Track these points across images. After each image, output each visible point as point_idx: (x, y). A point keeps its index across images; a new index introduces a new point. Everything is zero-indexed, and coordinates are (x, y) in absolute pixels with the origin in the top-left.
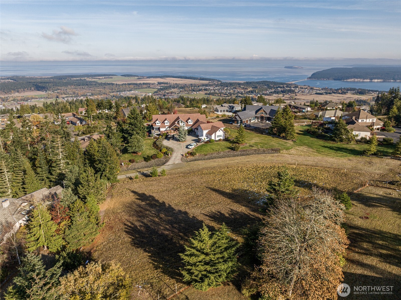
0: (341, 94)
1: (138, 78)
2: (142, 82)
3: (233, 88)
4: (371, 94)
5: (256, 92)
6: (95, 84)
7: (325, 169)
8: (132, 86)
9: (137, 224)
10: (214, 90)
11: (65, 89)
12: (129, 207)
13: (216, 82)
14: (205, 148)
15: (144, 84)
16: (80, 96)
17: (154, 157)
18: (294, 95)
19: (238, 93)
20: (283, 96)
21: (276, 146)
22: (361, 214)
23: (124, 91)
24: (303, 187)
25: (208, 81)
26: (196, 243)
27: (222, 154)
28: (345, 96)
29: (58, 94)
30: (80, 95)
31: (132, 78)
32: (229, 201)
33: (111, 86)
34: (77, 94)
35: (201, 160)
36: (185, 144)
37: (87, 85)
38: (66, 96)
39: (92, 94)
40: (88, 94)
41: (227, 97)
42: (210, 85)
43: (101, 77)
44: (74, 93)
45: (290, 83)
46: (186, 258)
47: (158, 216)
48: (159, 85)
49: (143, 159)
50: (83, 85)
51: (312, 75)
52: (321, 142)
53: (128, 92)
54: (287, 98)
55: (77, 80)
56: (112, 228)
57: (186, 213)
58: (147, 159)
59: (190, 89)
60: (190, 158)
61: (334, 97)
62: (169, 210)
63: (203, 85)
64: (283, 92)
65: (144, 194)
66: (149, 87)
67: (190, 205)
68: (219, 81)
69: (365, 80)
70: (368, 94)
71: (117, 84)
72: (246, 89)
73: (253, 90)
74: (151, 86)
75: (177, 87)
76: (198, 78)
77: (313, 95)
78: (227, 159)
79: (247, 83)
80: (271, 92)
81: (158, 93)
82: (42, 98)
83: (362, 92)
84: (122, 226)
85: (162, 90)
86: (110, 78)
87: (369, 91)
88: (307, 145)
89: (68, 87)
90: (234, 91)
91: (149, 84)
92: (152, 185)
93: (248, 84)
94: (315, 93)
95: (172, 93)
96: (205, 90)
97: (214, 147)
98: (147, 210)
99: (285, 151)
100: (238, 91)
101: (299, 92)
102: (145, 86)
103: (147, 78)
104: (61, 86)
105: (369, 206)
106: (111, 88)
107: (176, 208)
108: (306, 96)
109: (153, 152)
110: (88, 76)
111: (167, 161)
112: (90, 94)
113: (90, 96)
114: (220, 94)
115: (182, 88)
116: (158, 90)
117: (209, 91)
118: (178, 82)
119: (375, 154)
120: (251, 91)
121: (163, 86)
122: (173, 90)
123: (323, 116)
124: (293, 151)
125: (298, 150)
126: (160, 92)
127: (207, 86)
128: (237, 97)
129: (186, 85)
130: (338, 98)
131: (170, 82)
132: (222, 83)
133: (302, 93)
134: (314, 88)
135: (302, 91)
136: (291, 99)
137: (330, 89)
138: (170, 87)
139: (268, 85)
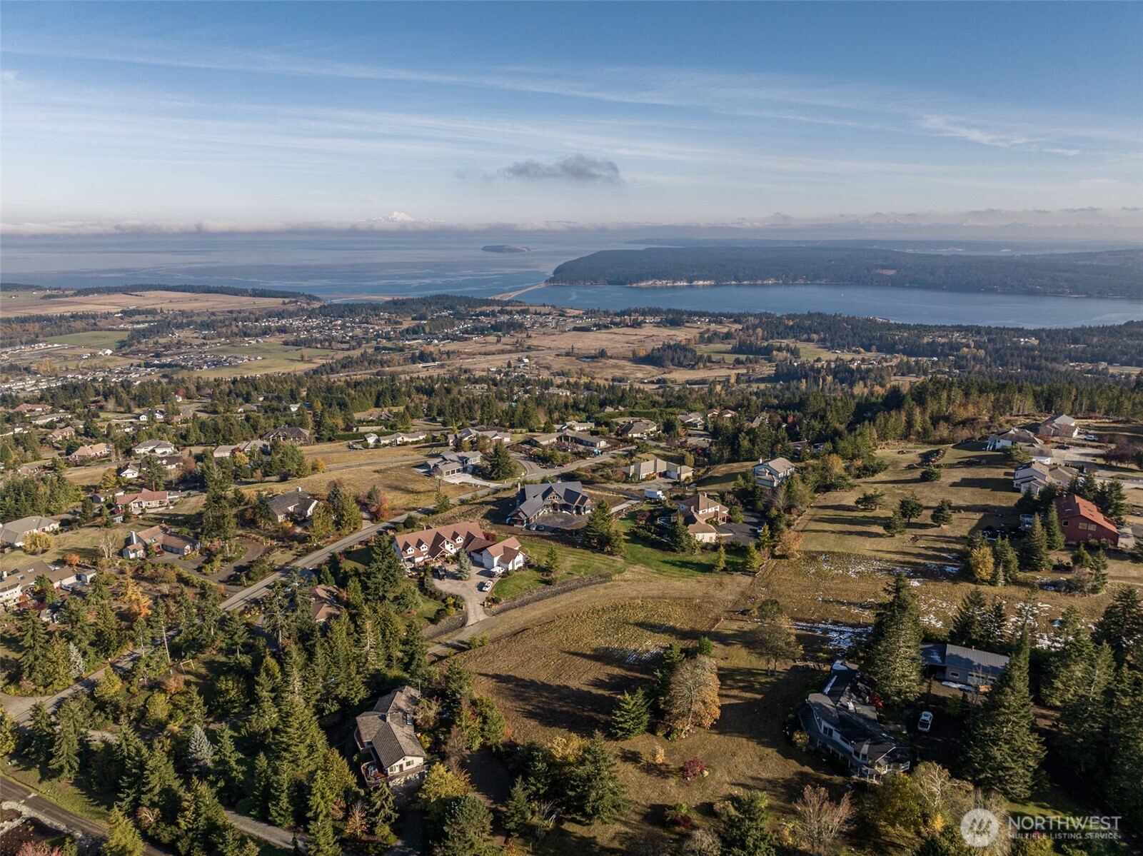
0: (631, 326)
1: (42, 293)
2: (63, 310)
3: (361, 322)
4: (695, 325)
5: (424, 332)
7: (676, 600)
8: (34, 327)
9: (530, 708)
10: (308, 331)
12: (498, 693)
13: (303, 299)
14: (507, 587)
15: (74, 317)
17: (440, 614)
18: (525, 335)
19: (378, 336)
20: (498, 341)
21: (604, 569)
22: (722, 655)
23: (12, 345)
24: (663, 633)
25: (280, 300)
27: (535, 593)
28: (642, 332)
31: (23, 296)
32: (598, 664)
35: (513, 608)
36: (473, 584)
41: (348, 349)
42: (291, 315)
45: (507, 297)
47: (542, 696)
48: (127, 319)
49: (427, 621)
51: (556, 272)
52: (658, 555)
53: (26, 349)
54: (509, 347)
57: (566, 687)
58: (432, 620)
59: (236, 330)
60: (496, 607)
61: (618, 337)
62: (545, 687)
63: (270, 315)
64: (496, 328)
65: (497, 675)
66: (95, 327)
67: (562, 677)
68: (311, 298)
69: (678, 284)
70: (688, 324)
72: (397, 323)
73: (418, 326)
74: (102, 323)
75: (188, 325)
76: (246, 291)
77: (569, 334)
78: (548, 601)
79: (395, 303)
80: (466, 331)
81: (134, 348)
83: (675, 319)
85: (144, 336)
87: (691, 314)
88: (644, 563)
90: (367, 332)
91: (93, 318)
93: (398, 306)
94: (572, 326)
95: (179, 344)
96: (282, 330)
97: (519, 583)
98: (524, 692)
99: (617, 577)
100: (378, 331)
101: (533, 325)
102: (79, 324)
103: (75, 295)
105: (727, 645)
107: (552, 684)
108: (553, 337)
109: (432, 606)
111: (466, 619)
114: (327, 344)
115: (204, 326)
116: (132, 338)
117: (292, 332)
118: (187, 307)
119: (725, 569)
120: (413, 328)
121: (143, 322)
122: (178, 335)
123: (637, 474)
124: (627, 575)
125: (634, 572)
126: (139, 342)
127: (283, 318)
128: (377, 349)
129: (213, 314)
130: (626, 340)
131: (163, 306)
132: (324, 307)
133: (542, 330)
134: (568, 311)
135: (541, 324)
136: (518, 348)
137: (605, 312)
138: (166, 324)
139: (452, 308)
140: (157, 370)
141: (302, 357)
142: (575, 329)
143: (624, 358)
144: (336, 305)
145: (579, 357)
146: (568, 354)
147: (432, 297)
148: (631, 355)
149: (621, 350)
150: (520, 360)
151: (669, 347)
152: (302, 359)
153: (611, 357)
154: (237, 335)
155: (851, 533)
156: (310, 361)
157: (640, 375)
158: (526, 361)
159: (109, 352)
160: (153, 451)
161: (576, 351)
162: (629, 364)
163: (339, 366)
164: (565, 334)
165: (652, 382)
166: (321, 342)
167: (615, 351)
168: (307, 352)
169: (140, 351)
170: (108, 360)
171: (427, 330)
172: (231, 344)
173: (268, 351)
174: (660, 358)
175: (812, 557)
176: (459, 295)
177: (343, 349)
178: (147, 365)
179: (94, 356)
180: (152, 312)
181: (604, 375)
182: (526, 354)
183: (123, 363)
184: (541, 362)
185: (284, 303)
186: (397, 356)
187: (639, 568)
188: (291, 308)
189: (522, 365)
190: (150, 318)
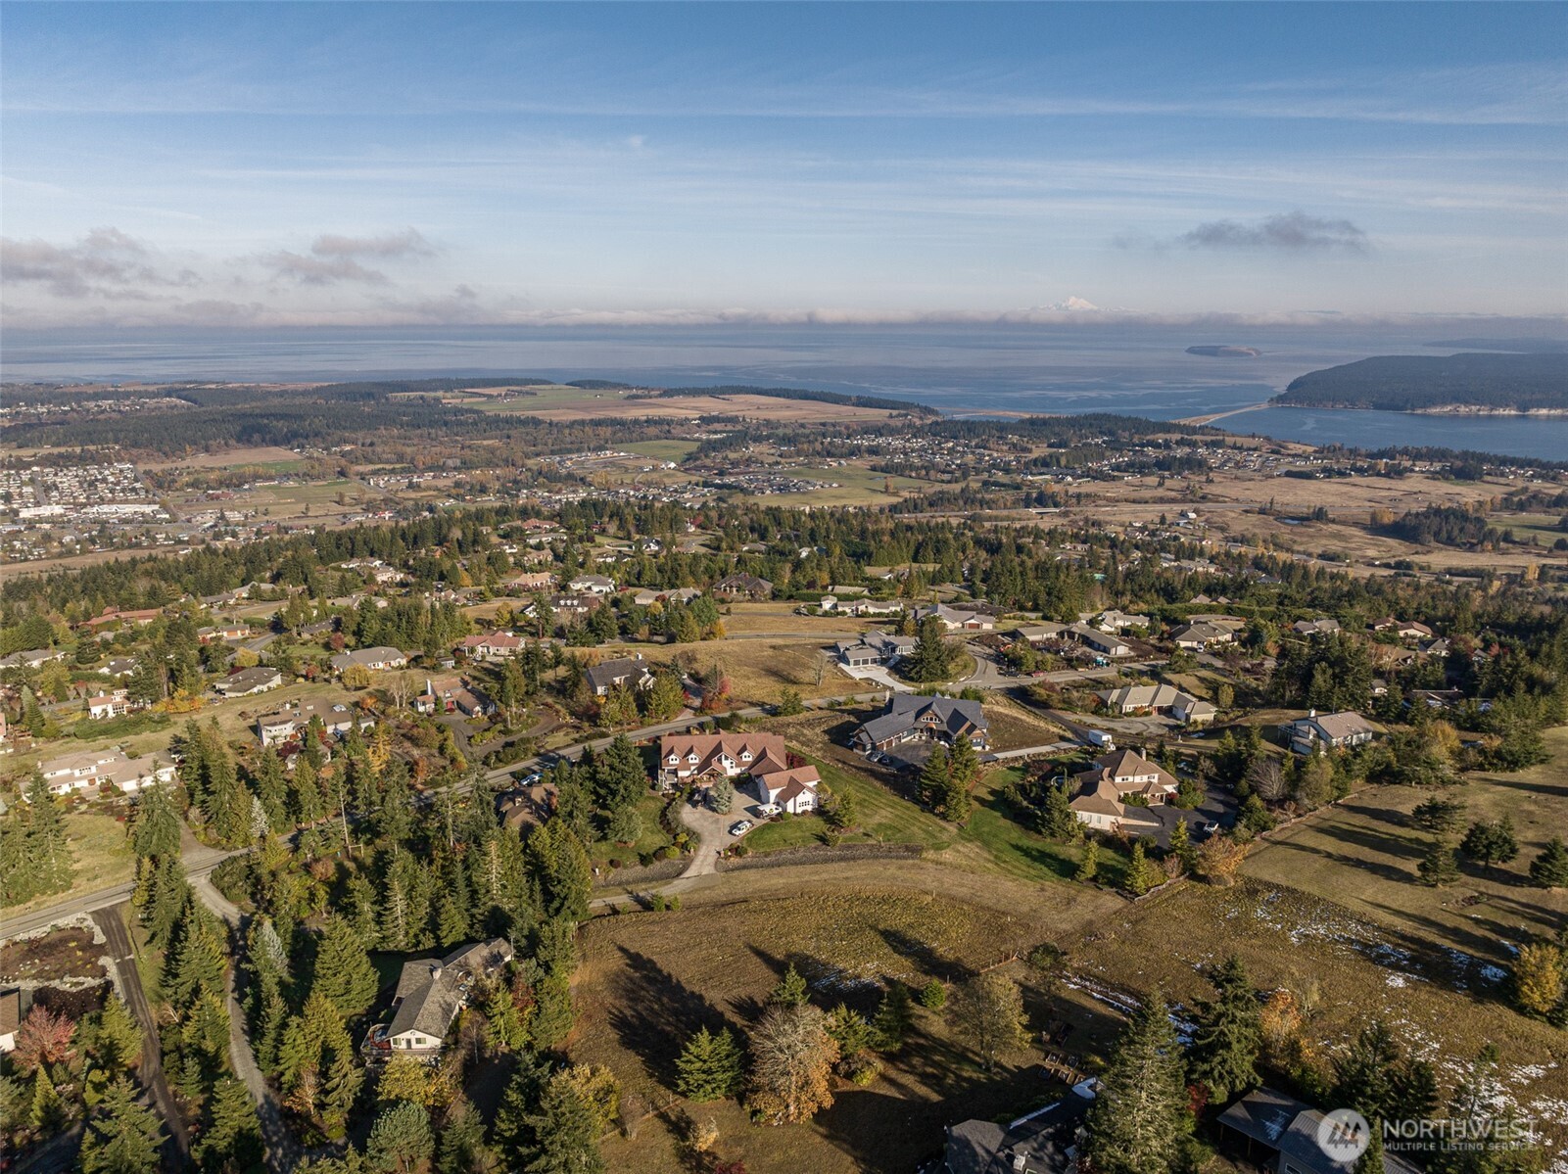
0: (1384, 476)
1: (627, 393)
2: (641, 413)
3: (977, 446)
4: (1502, 480)
5: (1058, 465)
6: (475, 423)
7: (979, 909)
8: (606, 432)
9: (628, 1012)
10: (906, 454)
11: (368, 441)
12: (613, 980)
13: (916, 412)
14: (768, 836)
15: (649, 421)
16: (423, 472)
17: (660, 853)
18: (1204, 478)
19: (994, 466)
20: (1161, 484)
21: (920, 839)
23: (579, 451)
24: (908, 955)
25: (887, 412)
26: (692, 1048)
27: (799, 855)
28: (1402, 485)
29: (343, 462)
30: (421, 466)
31: (608, 395)
33: (531, 429)
34: (412, 461)
35: (756, 867)
36: (727, 821)
37: (446, 424)
38: (371, 467)
39: (464, 463)
40: (450, 463)
41: (949, 482)
42: (893, 432)
43: (494, 391)
44: (401, 458)
45: (1200, 422)
46: (682, 1065)
47: (659, 1000)
48: (704, 427)
49: (637, 859)
50: (432, 424)
51: (1291, 387)
53: (592, 456)
54: (1173, 494)
55: (409, 403)
56: (590, 1017)
57: (701, 997)
58: (644, 860)
59: (818, 446)
60: (735, 861)
61: (1356, 491)
62: (676, 990)
63: (868, 430)
64: (1161, 465)
65: (638, 954)
66: (668, 435)
67: (710, 983)
68: (928, 411)
69: (1500, 412)
71: (551, 424)
72: (1025, 449)
73: (1051, 456)
74: (676, 431)
75: (768, 437)
76: (849, 398)
77: (1277, 481)
78: (809, 868)
79: (1032, 422)
80: (1117, 468)
81: (698, 463)
82: (288, 476)
83: (1465, 470)
84: (605, 1015)
85: (714, 449)
86: (527, 393)
87: (1503, 461)
88: (985, 842)
89: (378, 432)
90: (980, 460)
91: (669, 424)
92: (652, 935)
93: (1035, 427)
94: (1284, 469)
95: (749, 461)
96: (873, 451)
97: (789, 833)
98: (643, 988)
99: (930, 854)
100: (995, 460)
101: (1224, 464)
102: (652, 431)
103: (660, 396)
104: (355, 430)
106: (529, 438)
107: (688, 988)
108: (1250, 484)
109: (657, 840)
110: (448, 384)
111: (685, 868)
112: (458, 462)
113: (455, 469)
114: (923, 472)
115: (787, 440)
116: (700, 449)
117: (884, 455)
118: (772, 416)
119: (1094, 879)
120: (1044, 459)
121: (721, 432)
122: (753, 449)
123: (1118, 704)
124: (947, 855)
125: (961, 854)
126: (706, 456)
127: (881, 435)
128: (985, 483)
129: (802, 426)
130: (1369, 496)
131: (746, 413)
132: (936, 423)
133: (1239, 473)
134: (1291, 446)
135: (1237, 463)
136: (1188, 496)
137: (1351, 451)
138: (744, 435)
139: (1111, 433)
140: (714, 490)
141: (887, 487)
142: (1289, 474)
143: (1356, 524)
144: (957, 422)
145: (1280, 517)
146: (1262, 511)
147: (1086, 417)
148: (1367, 519)
149: (1355, 511)
150: (1183, 515)
151: (1438, 512)
152: (886, 491)
153: (1333, 521)
154: (818, 453)
155: (1359, 863)
156: (895, 494)
157: (1371, 553)
158: (1192, 515)
159: (672, 465)
160: (589, 588)
161: (1277, 507)
162: (1361, 533)
163: (926, 503)
164: (1271, 481)
165: (1387, 566)
166: (918, 469)
167: (1345, 511)
168: (895, 481)
169: (704, 467)
170: (668, 475)
171: (1063, 461)
172: (808, 465)
173: (849, 477)
174: (1415, 528)
175: (1252, 890)
176: (1125, 416)
177: (943, 481)
178: (706, 484)
179: (655, 469)
180: (733, 420)
181: (1308, 549)
182: (1195, 505)
183: (683, 478)
184: (1215, 519)
185: (891, 416)
186: (1009, 496)
187: (971, 849)
188: (898, 423)
189: (1182, 522)
190: (730, 427)
